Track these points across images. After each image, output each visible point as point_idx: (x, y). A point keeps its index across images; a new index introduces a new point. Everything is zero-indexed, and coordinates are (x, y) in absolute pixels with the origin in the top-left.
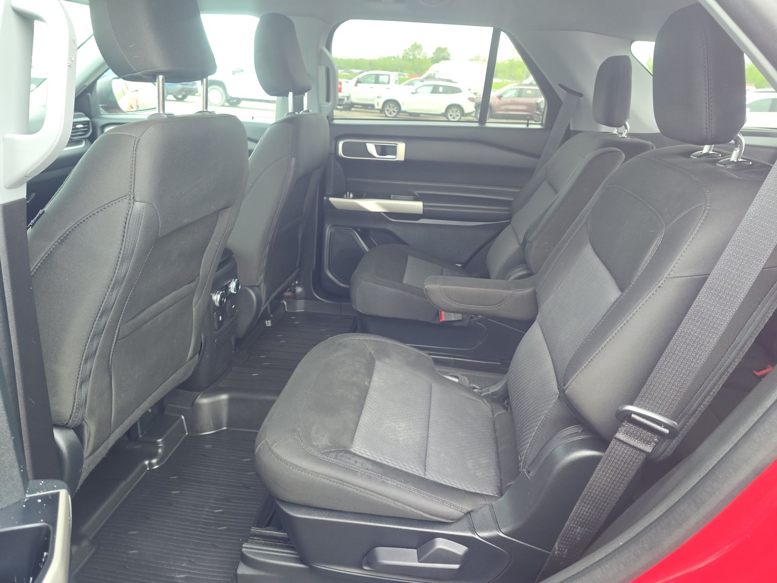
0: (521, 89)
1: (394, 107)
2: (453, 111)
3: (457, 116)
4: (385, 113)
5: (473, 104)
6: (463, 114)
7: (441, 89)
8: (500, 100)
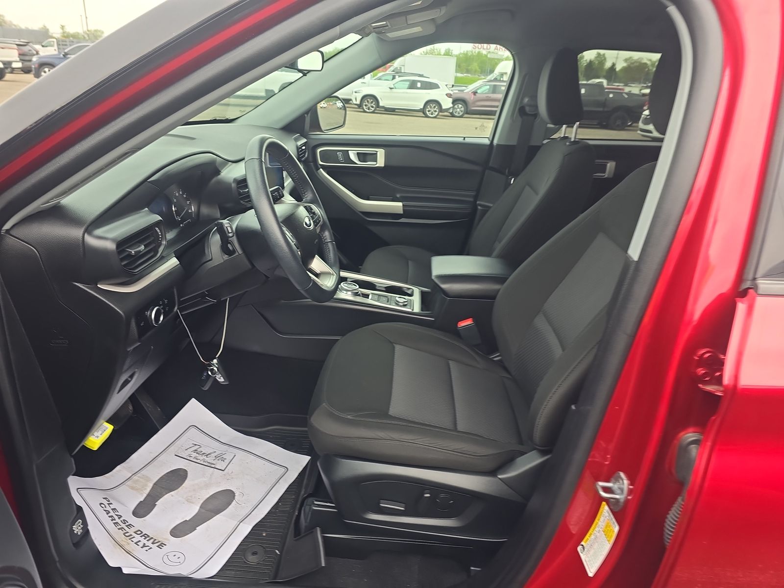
0: (495, 86)
1: (372, 102)
2: (431, 107)
3: (436, 111)
4: (363, 109)
5: (451, 100)
6: (441, 110)
7: (419, 85)
8: (475, 96)
